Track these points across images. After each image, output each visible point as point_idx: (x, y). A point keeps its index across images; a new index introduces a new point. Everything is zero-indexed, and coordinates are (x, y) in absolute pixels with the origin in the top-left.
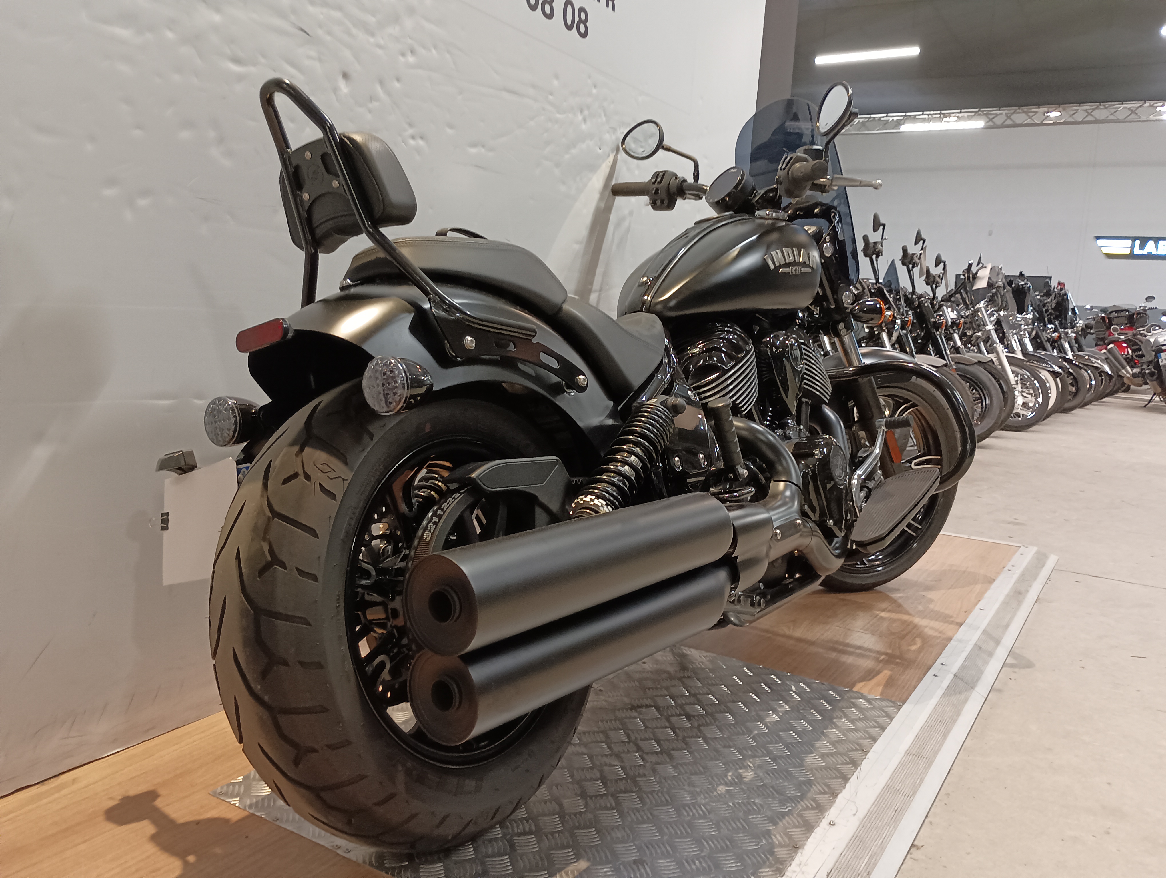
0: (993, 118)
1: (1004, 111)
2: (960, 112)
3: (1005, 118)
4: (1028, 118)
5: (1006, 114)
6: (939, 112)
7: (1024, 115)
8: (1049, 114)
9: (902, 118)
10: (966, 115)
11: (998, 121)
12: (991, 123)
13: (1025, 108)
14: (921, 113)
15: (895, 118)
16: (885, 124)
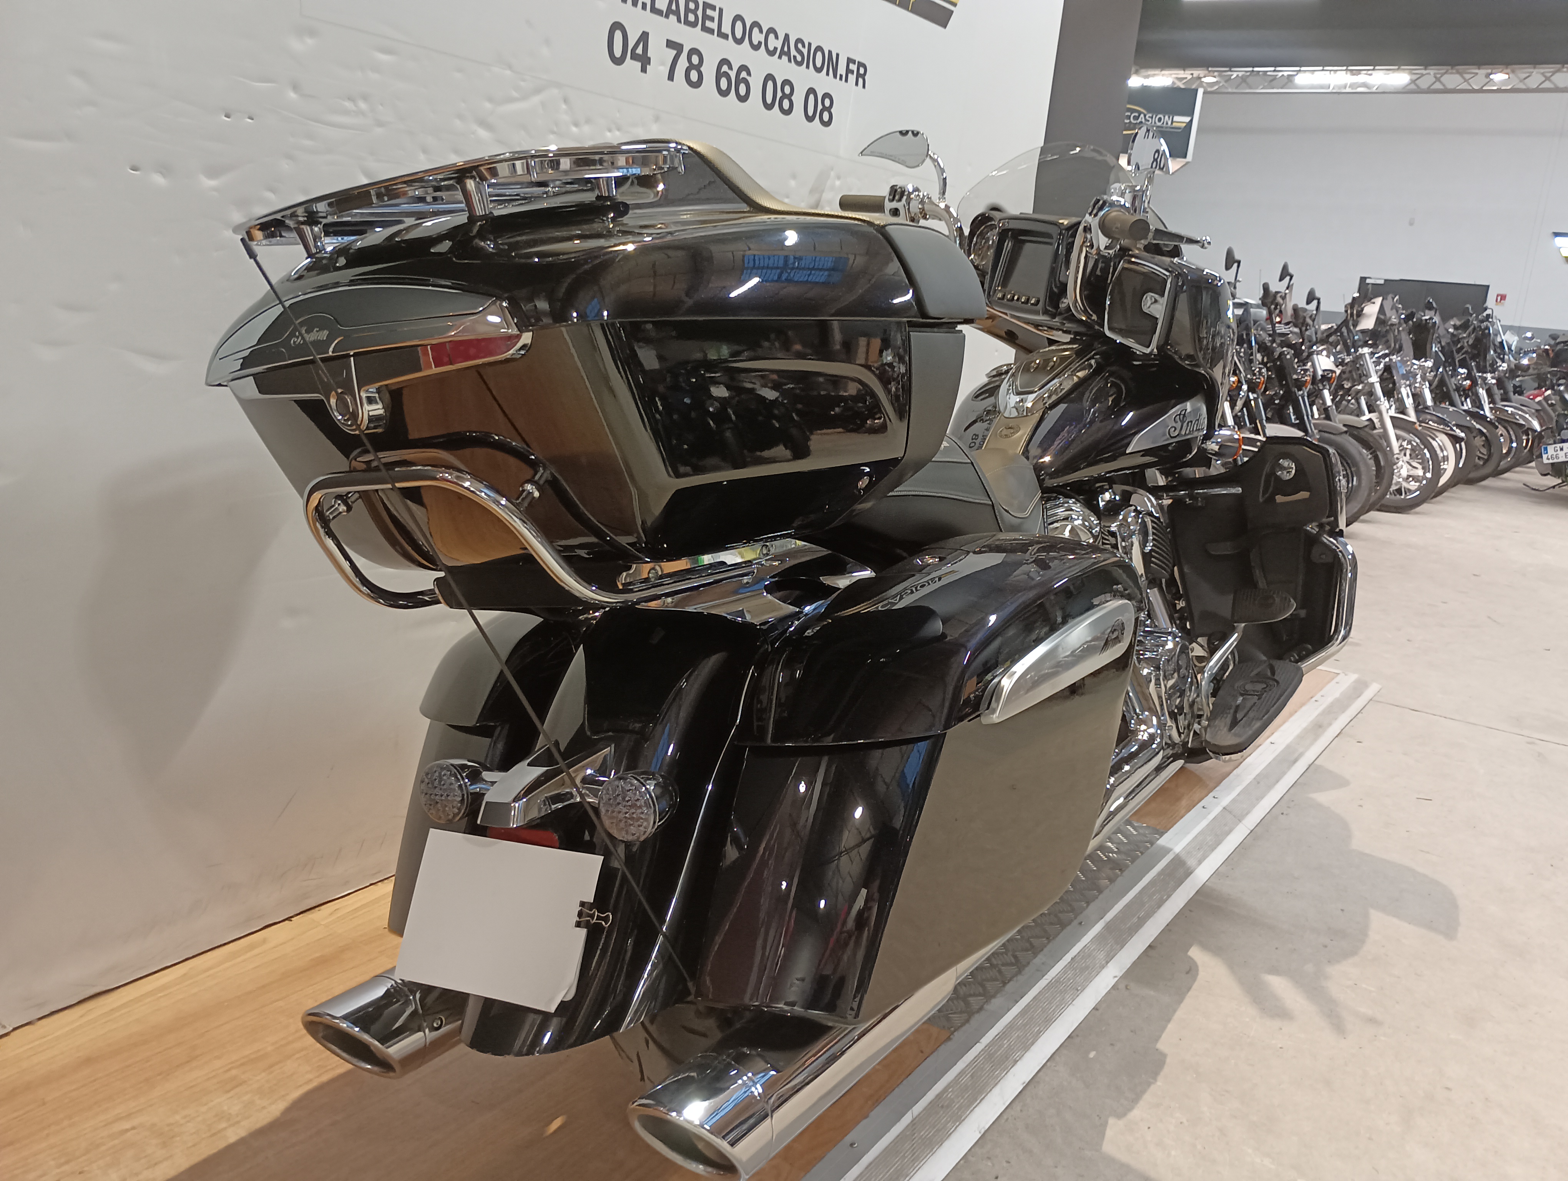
0: (1418, 79)
1: (1432, 71)
3: (1434, 80)
4: (1463, 81)
5: (1435, 74)
6: (1345, 68)
7: (1457, 76)
8: (1492, 77)
9: (1294, 72)
11: (1424, 84)
12: (1413, 86)
13: (1461, 68)
14: (1321, 68)
15: (1286, 74)
16: (1271, 81)
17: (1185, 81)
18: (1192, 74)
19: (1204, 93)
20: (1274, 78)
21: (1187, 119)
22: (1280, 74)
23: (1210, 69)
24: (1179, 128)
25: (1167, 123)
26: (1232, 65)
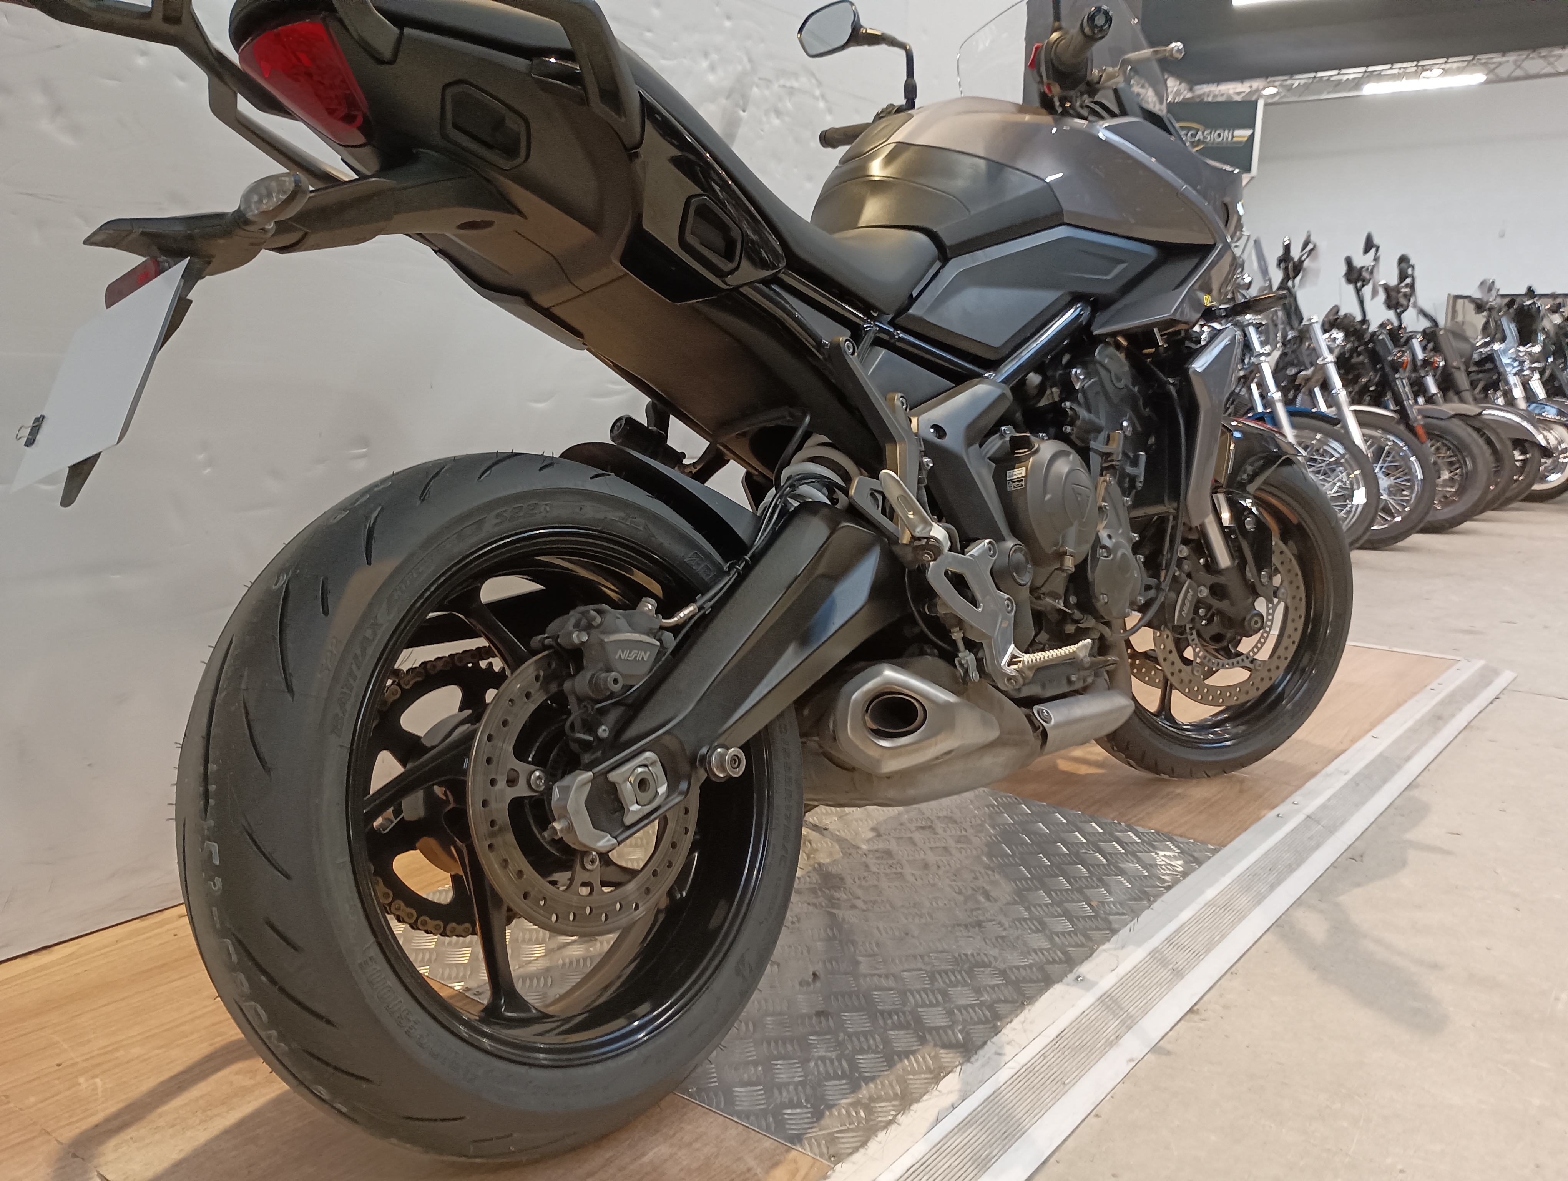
0: (1495, 69)
1: (1511, 57)
2: (1446, 62)
3: (1514, 67)
4: (1547, 64)
5: (1514, 60)
6: (1415, 63)
7: (1539, 60)
9: (1360, 75)
10: (1455, 65)
11: (1503, 72)
12: (1491, 76)
13: (1544, 52)
14: (1388, 66)
15: (1351, 77)
16: (1337, 85)
17: (1243, 95)
18: (1251, 87)
19: (1266, 105)
20: (1339, 83)
21: (1248, 132)
23: (1270, 79)
24: (1240, 142)
25: (1227, 139)
26: (1292, 71)
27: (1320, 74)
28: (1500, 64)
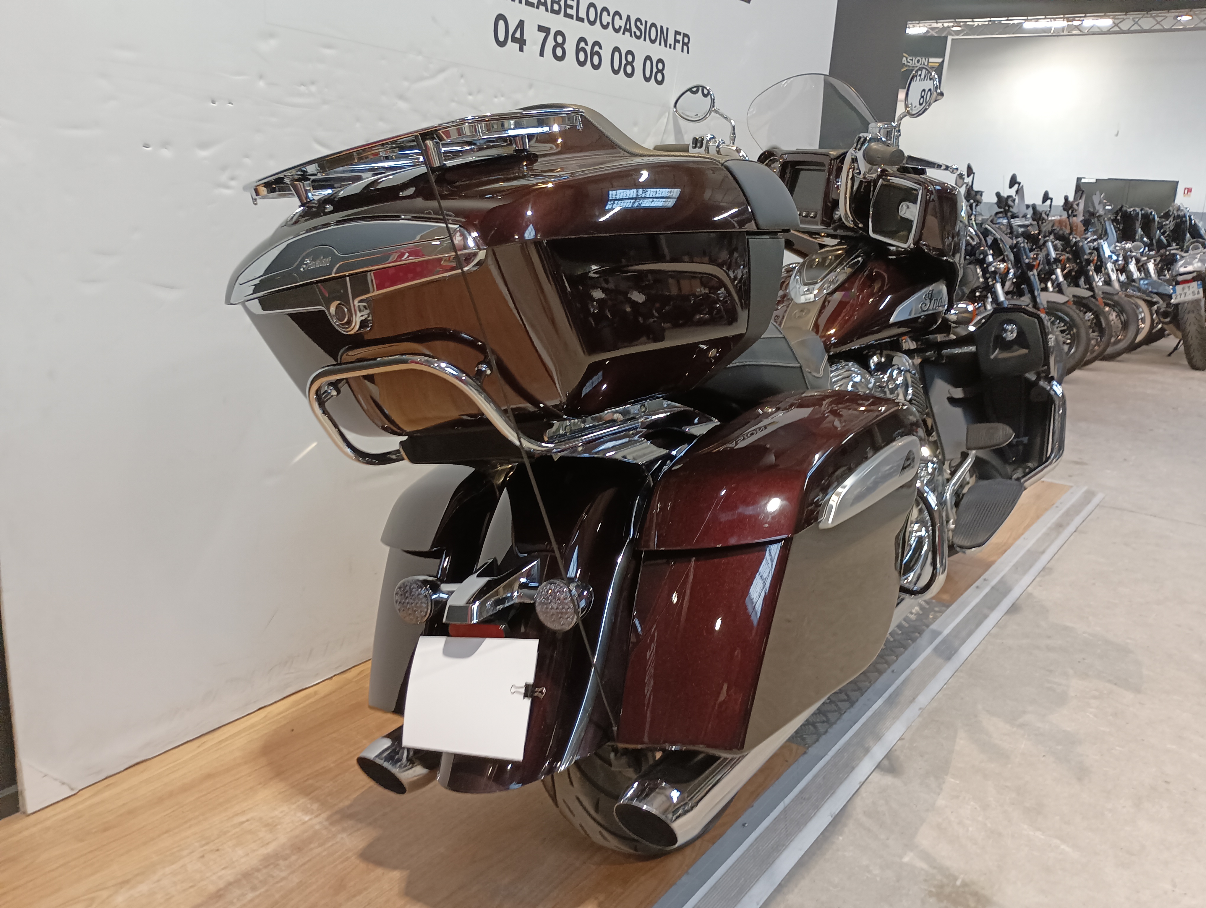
0: (1119, 23)
1: (1131, 16)
2: (1085, 17)
3: (1132, 23)
4: (1156, 23)
5: (1133, 18)
6: (1062, 16)
7: (1151, 19)
8: (1179, 18)
9: (1022, 20)
11: (1124, 26)
12: (1117, 29)
13: (1154, 13)
14: (1044, 17)
15: (1016, 22)
16: (1006, 28)
17: (937, 30)
18: (943, 25)
19: (952, 40)
20: (1007, 26)
22: (1011, 22)
23: (957, 20)
24: (934, 66)
25: (924, 64)
26: (973, 17)
27: (993, 19)
28: (1124, 19)
